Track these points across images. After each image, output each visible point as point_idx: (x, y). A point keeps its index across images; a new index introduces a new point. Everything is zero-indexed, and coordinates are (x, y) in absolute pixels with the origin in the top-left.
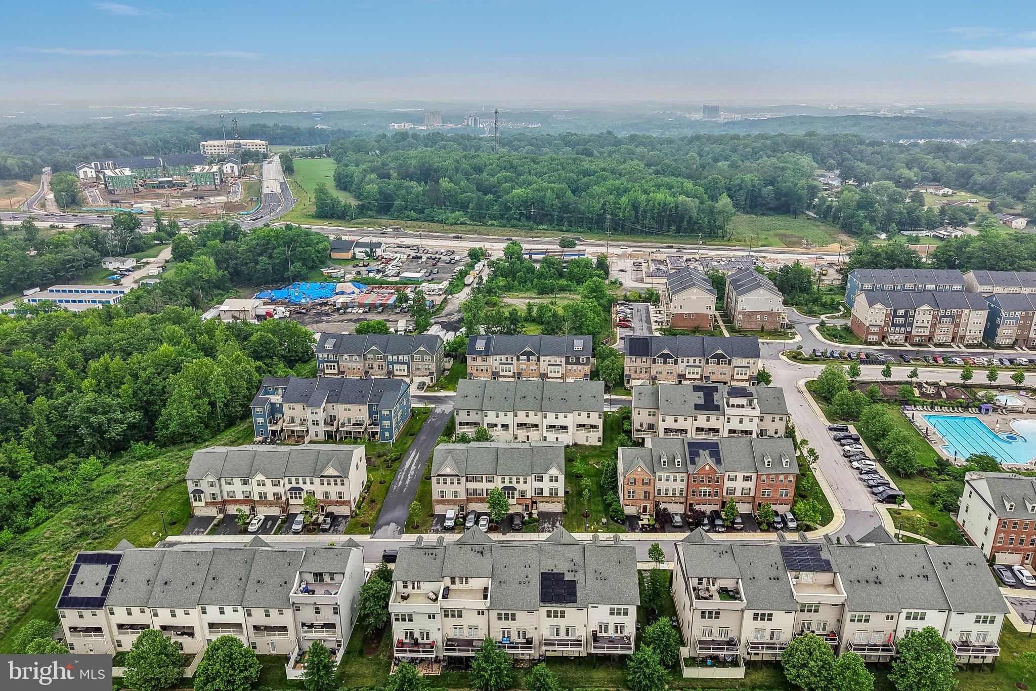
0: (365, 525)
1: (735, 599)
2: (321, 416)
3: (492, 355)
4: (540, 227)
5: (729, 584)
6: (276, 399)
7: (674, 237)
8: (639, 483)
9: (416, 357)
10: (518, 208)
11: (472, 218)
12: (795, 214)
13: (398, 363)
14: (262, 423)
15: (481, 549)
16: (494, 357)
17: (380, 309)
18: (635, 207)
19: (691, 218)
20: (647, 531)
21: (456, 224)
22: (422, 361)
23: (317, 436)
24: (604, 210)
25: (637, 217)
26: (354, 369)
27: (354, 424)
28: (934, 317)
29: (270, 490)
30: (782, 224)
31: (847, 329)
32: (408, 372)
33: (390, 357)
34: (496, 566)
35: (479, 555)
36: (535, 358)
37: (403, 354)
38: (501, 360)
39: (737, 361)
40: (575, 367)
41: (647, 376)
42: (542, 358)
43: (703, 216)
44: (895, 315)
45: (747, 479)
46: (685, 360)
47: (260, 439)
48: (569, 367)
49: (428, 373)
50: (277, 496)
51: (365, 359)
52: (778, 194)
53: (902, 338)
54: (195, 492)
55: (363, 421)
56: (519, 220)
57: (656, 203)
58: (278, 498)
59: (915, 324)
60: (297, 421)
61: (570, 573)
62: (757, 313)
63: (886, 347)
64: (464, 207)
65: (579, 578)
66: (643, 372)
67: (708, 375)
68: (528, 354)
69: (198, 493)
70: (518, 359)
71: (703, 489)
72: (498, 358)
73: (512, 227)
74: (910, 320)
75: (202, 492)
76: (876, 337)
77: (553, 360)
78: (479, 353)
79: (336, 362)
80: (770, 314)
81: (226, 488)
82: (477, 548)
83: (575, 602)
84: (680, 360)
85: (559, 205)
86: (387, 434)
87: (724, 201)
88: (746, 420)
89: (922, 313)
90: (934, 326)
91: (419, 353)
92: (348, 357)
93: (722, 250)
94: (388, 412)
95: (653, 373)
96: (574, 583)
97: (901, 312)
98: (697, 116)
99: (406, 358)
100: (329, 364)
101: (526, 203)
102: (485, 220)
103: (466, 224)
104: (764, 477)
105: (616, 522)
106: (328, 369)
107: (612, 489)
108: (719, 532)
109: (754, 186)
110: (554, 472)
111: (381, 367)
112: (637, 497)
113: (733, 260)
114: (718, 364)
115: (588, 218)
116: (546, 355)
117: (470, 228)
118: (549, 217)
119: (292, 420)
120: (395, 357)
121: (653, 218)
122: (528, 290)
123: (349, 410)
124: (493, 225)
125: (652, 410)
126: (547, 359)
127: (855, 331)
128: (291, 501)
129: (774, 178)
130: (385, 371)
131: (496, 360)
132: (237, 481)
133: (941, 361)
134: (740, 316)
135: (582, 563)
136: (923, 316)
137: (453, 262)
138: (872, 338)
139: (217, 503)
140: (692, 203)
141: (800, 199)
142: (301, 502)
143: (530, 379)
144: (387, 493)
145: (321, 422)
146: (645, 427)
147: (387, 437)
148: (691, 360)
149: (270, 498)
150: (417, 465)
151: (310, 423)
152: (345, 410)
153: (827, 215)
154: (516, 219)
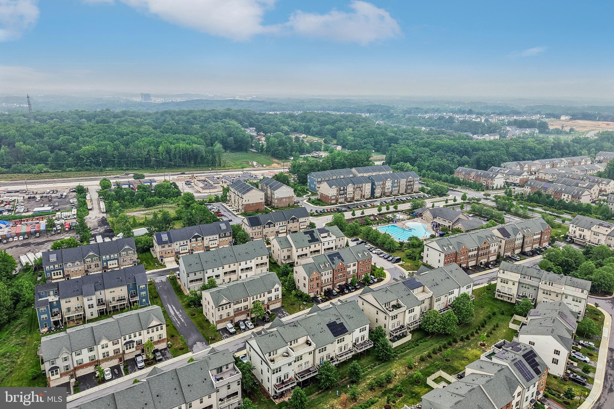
0: (182, 349)
1: (400, 307)
2: (94, 302)
3: (175, 241)
4: (107, 169)
5: (394, 303)
6: (52, 298)
7: (194, 167)
8: (315, 279)
9: (123, 253)
10: (88, 158)
11: (52, 167)
12: (246, 151)
13: (110, 260)
14: (46, 318)
16: (175, 243)
17: (38, 235)
18: (168, 152)
19: (202, 156)
20: (325, 302)
21: (41, 172)
22: (127, 255)
23: (92, 315)
24: (150, 155)
25: (170, 158)
26: (76, 271)
27: (118, 300)
28: (354, 189)
29: (111, 349)
30: (243, 156)
31: (318, 200)
32: (118, 264)
33: (104, 257)
35: (295, 327)
36: (201, 238)
37: (113, 253)
38: (180, 244)
39: (301, 220)
40: (224, 239)
41: (261, 236)
42: (205, 238)
43: (209, 155)
44: (340, 190)
45: (354, 265)
46: (278, 224)
47: (46, 330)
48: (221, 239)
49: (132, 262)
50: (116, 352)
51: (84, 263)
52: (236, 141)
53: (343, 200)
54: (51, 369)
55: (124, 297)
56: (90, 166)
57: (181, 149)
58: (117, 353)
59: (347, 193)
60: (73, 309)
61: (338, 320)
62: (283, 198)
63: (339, 205)
64: (43, 160)
65: (342, 321)
66: (259, 234)
67: (289, 229)
68: (196, 237)
69: (54, 369)
70: (191, 241)
71: (339, 275)
72: (178, 243)
73: (86, 170)
74: (345, 191)
75: (58, 367)
76: (334, 201)
77: (211, 237)
78: (166, 242)
79: (61, 269)
80: (289, 198)
81: (76, 358)
82: (293, 324)
83: (347, 331)
84: (276, 224)
85: (118, 154)
86: (144, 300)
87: (218, 146)
88: (330, 242)
89: (349, 187)
90: (354, 192)
91: (126, 250)
92: (71, 264)
93: (237, 171)
94: (144, 286)
95: (264, 234)
96: (342, 324)
97: (342, 188)
98: (138, 99)
99: (116, 255)
100: (55, 272)
101: (93, 155)
102: (63, 169)
103: (48, 172)
104: (361, 263)
105: (309, 302)
106: (54, 275)
107: (294, 289)
108: (353, 292)
109: (223, 137)
110: (277, 286)
111: (97, 266)
112: (314, 287)
113: (240, 176)
114: (293, 223)
115: (138, 161)
116: (208, 235)
117: (54, 174)
118: (111, 162)
119: (69, 309)
120: (108, 257)
121: (180, 158)
122: (137, 206)
123: (114, 292)
124: (71, 171)
125: (289, 248)
126: (208, 237)
127: (323, 200)
128: (126, 352)
129: (230, 133)
130: (100, 267)
131: (177, 245)
132: (85, 351)
133: (369, 205)
134: (276, 201)
135: (339, 314)
136: (350, 189)
137: (63, 197)
138: (333, 202)
139: (70, 372)
140: (202, 148)
141: (248, 143)
142: (134, 349)
143: (225, 246)
144: (176, 329)
145: (95, 305)
146: (286, 258)
147: (144, 302)
148: (281, 223)
149: (111, 354)
150: (178, 311)
151: (86, 307)
152: (111, 292)
153: (261, 150)
154: (87, 165)
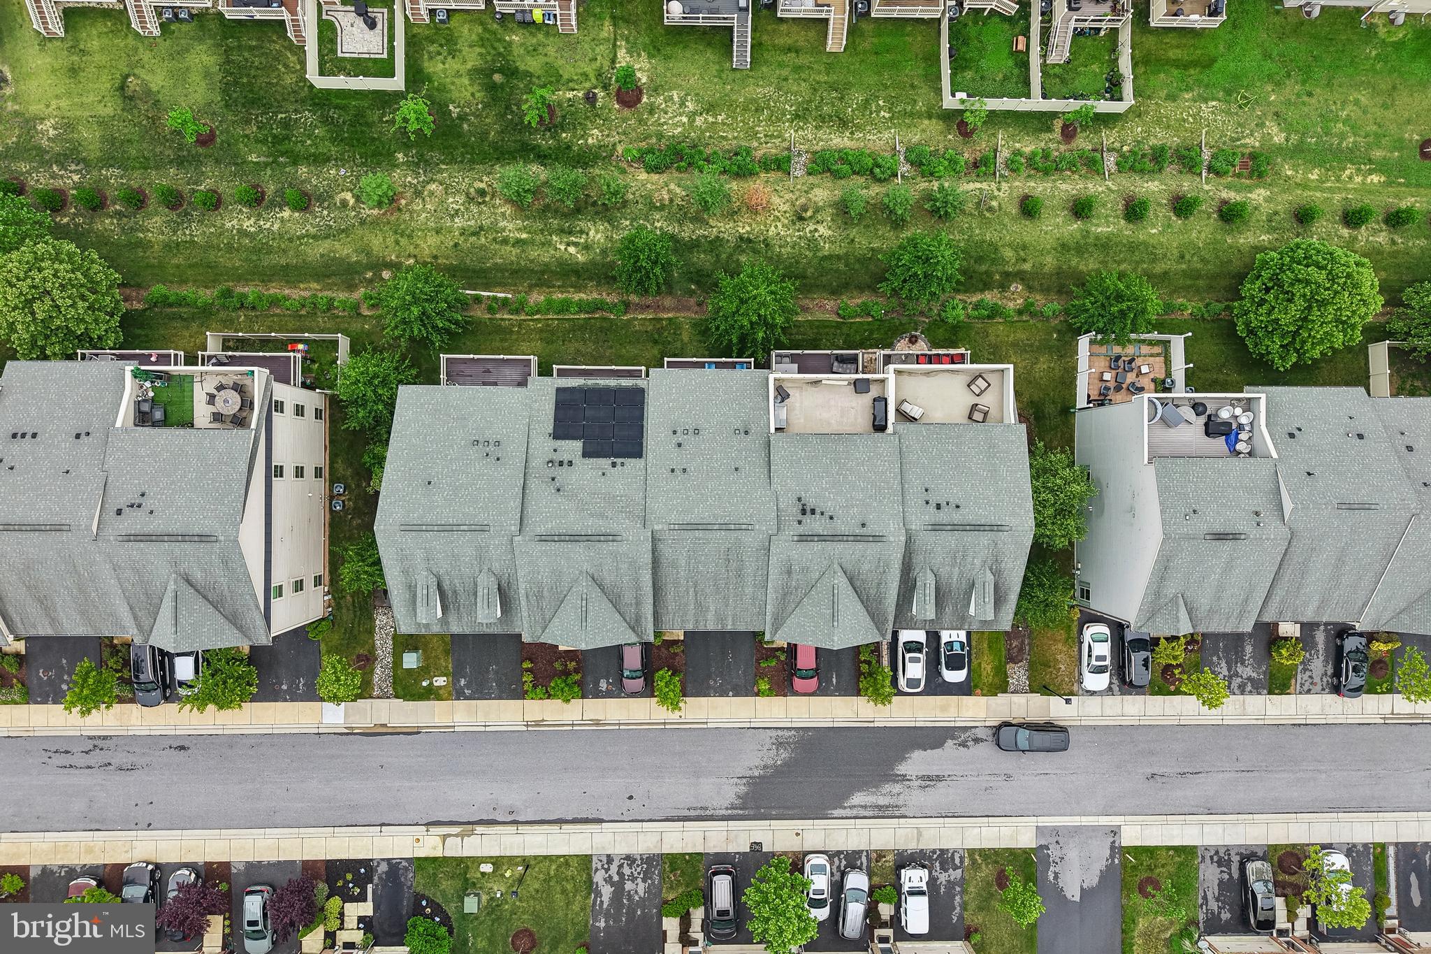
15: (807, 519)
34: (761, 471)
35: (811, 502)
61: (566, 458)
65: (544, 446)
82: (815, 525)
96: (560, 433)
135: (533, 484)
